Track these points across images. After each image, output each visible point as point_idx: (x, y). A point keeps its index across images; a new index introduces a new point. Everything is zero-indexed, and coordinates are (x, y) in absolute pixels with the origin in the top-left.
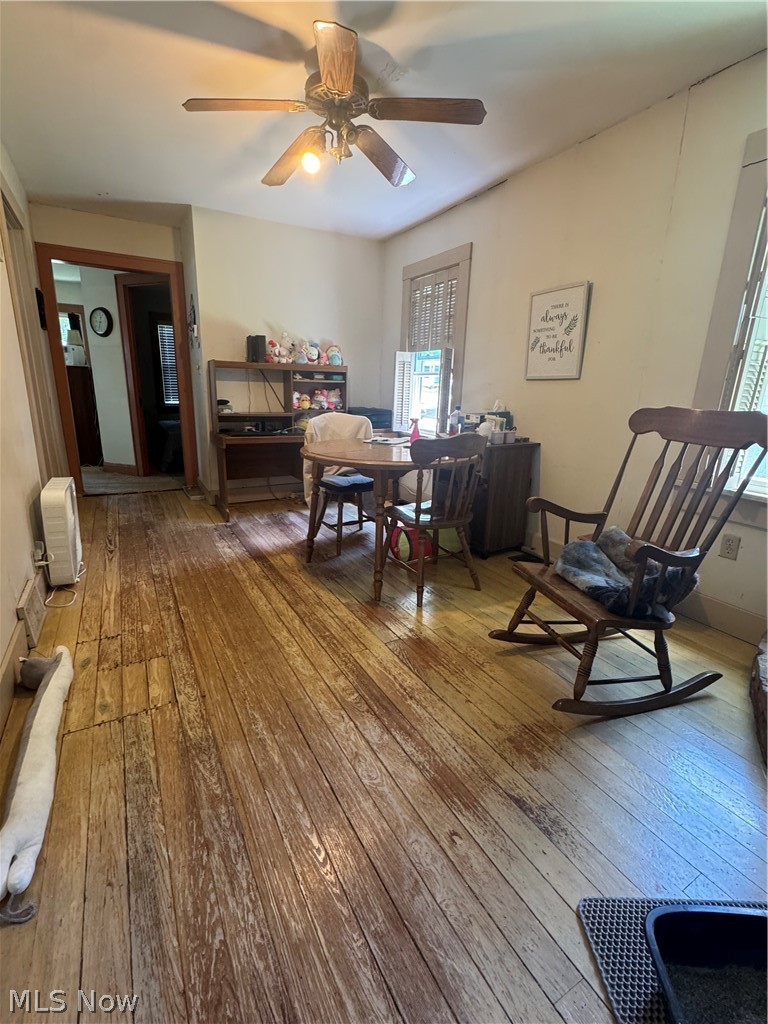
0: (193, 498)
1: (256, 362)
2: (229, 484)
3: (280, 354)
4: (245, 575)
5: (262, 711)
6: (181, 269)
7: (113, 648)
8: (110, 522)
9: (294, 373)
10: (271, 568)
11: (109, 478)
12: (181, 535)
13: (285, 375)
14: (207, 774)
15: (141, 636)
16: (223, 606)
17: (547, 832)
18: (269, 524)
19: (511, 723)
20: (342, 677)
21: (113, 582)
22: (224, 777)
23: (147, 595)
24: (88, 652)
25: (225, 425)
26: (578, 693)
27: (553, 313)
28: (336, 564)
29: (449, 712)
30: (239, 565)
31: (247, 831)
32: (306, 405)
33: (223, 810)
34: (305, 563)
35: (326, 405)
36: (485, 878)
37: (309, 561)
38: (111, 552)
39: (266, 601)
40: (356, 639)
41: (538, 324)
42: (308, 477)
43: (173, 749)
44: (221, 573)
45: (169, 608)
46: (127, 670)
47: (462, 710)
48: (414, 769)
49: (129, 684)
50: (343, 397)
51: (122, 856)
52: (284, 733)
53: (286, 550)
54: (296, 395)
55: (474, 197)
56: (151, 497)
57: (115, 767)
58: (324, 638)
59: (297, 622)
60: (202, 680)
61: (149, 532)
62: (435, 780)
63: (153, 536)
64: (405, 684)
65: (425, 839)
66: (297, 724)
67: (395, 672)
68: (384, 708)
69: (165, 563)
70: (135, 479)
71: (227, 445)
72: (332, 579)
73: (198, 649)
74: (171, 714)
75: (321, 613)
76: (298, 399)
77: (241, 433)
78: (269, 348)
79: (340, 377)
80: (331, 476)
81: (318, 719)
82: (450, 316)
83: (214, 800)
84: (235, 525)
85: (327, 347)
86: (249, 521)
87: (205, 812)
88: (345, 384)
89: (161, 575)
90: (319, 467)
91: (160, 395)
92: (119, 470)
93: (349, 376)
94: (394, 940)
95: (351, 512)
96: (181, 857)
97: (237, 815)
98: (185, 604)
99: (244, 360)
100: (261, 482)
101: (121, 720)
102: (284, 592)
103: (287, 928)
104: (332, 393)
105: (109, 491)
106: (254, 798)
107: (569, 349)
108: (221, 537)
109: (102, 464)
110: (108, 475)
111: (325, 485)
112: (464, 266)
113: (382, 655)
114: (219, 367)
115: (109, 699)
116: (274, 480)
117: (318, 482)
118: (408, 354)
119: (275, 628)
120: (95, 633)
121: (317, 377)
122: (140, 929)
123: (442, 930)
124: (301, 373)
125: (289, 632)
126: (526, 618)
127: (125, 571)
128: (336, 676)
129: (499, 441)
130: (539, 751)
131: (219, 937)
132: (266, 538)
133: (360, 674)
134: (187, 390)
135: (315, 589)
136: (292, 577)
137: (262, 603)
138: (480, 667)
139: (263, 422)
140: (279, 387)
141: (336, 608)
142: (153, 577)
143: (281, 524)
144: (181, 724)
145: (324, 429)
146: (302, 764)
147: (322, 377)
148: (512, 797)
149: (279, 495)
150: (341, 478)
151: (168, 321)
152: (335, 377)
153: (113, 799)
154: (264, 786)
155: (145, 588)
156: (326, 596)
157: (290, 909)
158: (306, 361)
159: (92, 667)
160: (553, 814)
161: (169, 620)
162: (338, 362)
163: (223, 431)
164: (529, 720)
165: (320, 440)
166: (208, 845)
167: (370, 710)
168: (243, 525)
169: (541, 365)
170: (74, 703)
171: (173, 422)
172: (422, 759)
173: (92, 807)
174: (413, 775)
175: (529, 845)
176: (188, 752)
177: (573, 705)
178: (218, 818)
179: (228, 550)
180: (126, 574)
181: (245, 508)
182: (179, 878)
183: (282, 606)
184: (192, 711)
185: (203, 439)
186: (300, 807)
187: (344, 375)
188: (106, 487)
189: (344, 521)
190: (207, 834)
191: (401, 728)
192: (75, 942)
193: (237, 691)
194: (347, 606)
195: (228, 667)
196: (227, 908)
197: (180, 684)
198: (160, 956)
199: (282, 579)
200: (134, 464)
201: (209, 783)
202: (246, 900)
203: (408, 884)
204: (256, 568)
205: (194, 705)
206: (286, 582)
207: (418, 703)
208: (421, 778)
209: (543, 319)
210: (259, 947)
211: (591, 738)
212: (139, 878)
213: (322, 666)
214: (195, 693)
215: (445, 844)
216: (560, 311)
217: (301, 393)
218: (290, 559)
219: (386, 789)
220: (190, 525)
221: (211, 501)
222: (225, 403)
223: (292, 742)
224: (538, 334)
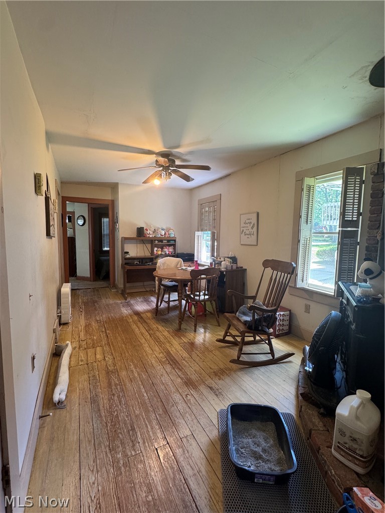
0: (113, 290)
1: (140, 237)
2: (128, 285)
3: (150, 234)
4: (131, 321)
5: (133, 363)
6: (113, 203)
7: (84, 343)
8: (80, 300)
9: (155, 241)
10: (142, 318)
11: (79, 283)
12: (108, 305)
13: (151, 241)
14: (114, 378)
15: (93, 340)
16: (122, 331)
17: (217, 395)
18: (142, 301)
19: (216, 367)
20: (162, 354)
21: (83, 322)
22: (119, 380)
23: (95, 327)
24: (76, 344)
25: (127, 261)
26: (239, 357)
27: (247, 221)
28: (166, 317)
29: (196, 364)
30: (129, 317)
31: (125, 392)
32: (160, 253)
33: (119, 387)
34: (154, 316)
35: (167, 253)
36: (194, 404)
37: (156, 315)
38: (81, 312)
39: (138, 330)
40: (169, 342)
41: (243, 225)
42: (157, 282)
43: (104, 372)
44: (122, 320)
45: (103, 331)
46: (88, 350)
47: (201, 364)
48: (180, 379)
49: (89, 354)
50: (174, 249)
51: (89, 396)
52: (139, 369)
53: (148, 311)
54: (156, 249)
55: (221, 179)
56: (95, 290)
57: (86, 376)
58: (157, 342)
59: (149, 336)
60: (114, 354)
61: (95, 304)
62: (186, 382)
63: (97, 306)
64: (183, 356)
65: (178, 395)
66: (144, 366)
67: (180, 352)
68: (174, 363)
69: (102, 316)
70: (90, 283)
71: (127, 270)
72: (164, 322)
73: (112, 344)
74: (103, 362)
75: (158, 334)
76: (156, 250)
77: (133, 265)
78: (145, 231)
79: (174, 241)
80: (166, 282)
81: (151, 365)
82: (215, 219)
83: (116, 385)
84: (129, 301)
85: (168, 230)
86: (135, 300)
87: (113, 387)
88: (175, 244)
89: (100, 320)
90: (160, 280)
91: (101, 246)
92: (83, 279)
93: (177, 240)
94: (164, 416)
95: (174, 296)
96: (106, 397)
97: (123, 389)
98: (108, 330)
99: (135, 236)
100: (141, 284)
101: (87, 364)
102: (145, 326)
103: (134, 412)
104: (170, 248)
105: (79, 288)
106: (128, 384)
107: (253, 234)
108: (123, 306)
109: (76, 276)
110: (79, 281)
111: (163, 285)
112: (219, 201)
113: (177, 347)
114: (126, 240)
115: (83, 358)
116: (146, 283)
117: (160, 284)
118: (200, 232)
119: (140, 338)
120: (77, 339)
121: (164, 241)
122: (94, 411)
123: (178, 414)
124: (157, 241)
125: (145, 339)
126: (228, 334)
127: (86, 319)
128: (160, 353)
129: (229, 268)
130: (222, 375)
131: (116, 413)
132: (141, 306)
133: (168, 353)
134: (113, 244)
135: (157, 325)
136: (148, 321)
137: (137, 330)
138: (211, 351)
139: (142, 260)
140: (149, 246)
141: (163, 332)
142: (97, 321)
143: (147, 301)
144: (106, 365)
145: (164, 264)
146: (144, 377)
147: (166, 241)
148: (209, 387)
149: (148, 289)
150: (170, 283)
151: (107, 216)
152: (171, 241)
153: (86, 384)
154: (132, 382)
155: (94, 325)
156: (160, 328)
157: (136, 408)
158: (160, 236)
159: (77, 349)
160: (220, 391)
161: (103, 335)
162: (172, 236)
163: (126, 264)
164: (222, 367)
165: (162, 268)
166: (114, 395)
167: (169, 363)
168: (132, 302)
169: (245, 240)
170: (72, 359)
171: (105, 258)
172: (183, 376)
173: (80, 385)
174: (179, 380)
175: (210, 398)
176: (108, 372)
177: (237, 361)
178: (117, 389)
179: (125, 311)
180: (87, 320)
181: (133, 295)
182: (105, 401)
183: (144, 331)
184: (110, 362)
185: (118, 267)
186: (142, 387)
187: (175, 241)
188: (78, 286)
189: (171, 300)
190: (113, 392)
191: (178, 368)
192: (77, 413)
193: (126, 357)
194: (168, 331)
195: (123, 350)
196: (118, 407)
197: (106, 355)
198: (100, 416)
199: (145, 321)
200: (89, 276)
201: (115, 380)
202: (124, 406)
203: (171, 404)
204: (136, 318)
205: (110, 361)
206: (147, 323)
207: (186, 361)
208: (182, 382)
209: (245, 223)
210: (126, 416)
211: (242, 372)
212: (94, 401)
213: (155, 350)
214: (111, 357)
215: (184, 397)
216: (249, 221)
217: (158, 248)
218: (149, 315)
219: (169, 384)
220: (111, 302)
221: (120, 292)
222: (127, 253)
223: (142, 371)
224: (243, 228)
